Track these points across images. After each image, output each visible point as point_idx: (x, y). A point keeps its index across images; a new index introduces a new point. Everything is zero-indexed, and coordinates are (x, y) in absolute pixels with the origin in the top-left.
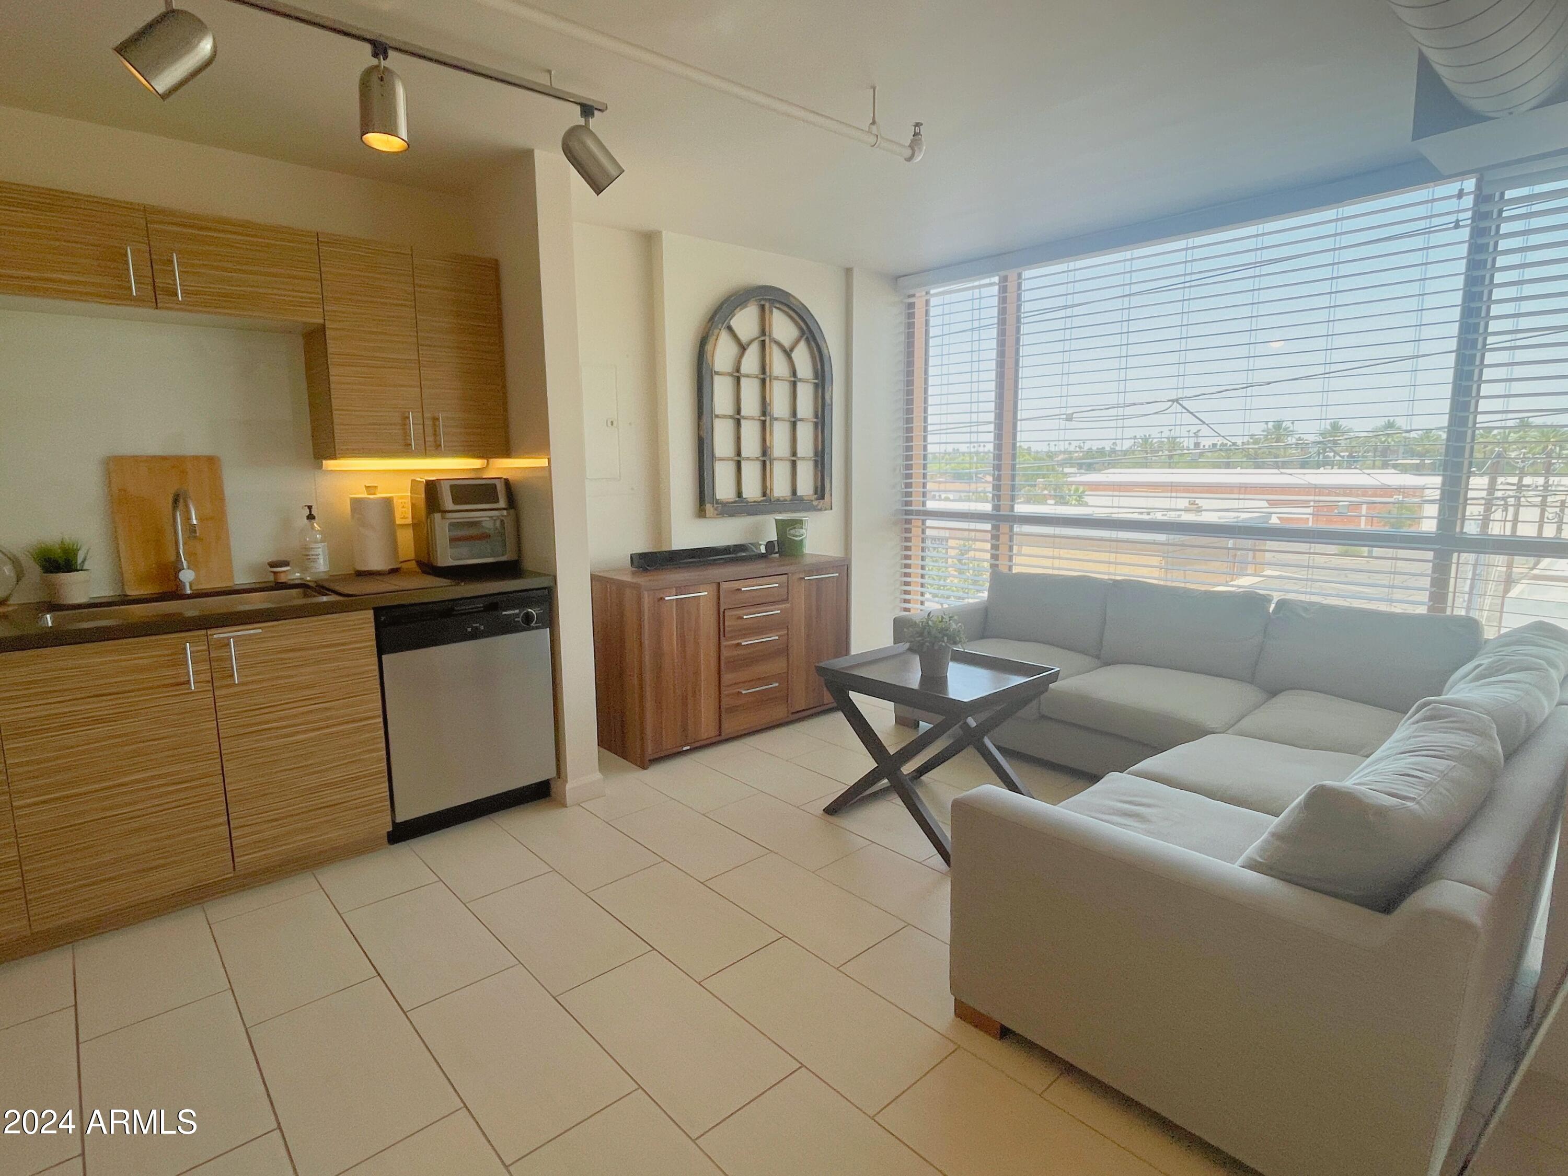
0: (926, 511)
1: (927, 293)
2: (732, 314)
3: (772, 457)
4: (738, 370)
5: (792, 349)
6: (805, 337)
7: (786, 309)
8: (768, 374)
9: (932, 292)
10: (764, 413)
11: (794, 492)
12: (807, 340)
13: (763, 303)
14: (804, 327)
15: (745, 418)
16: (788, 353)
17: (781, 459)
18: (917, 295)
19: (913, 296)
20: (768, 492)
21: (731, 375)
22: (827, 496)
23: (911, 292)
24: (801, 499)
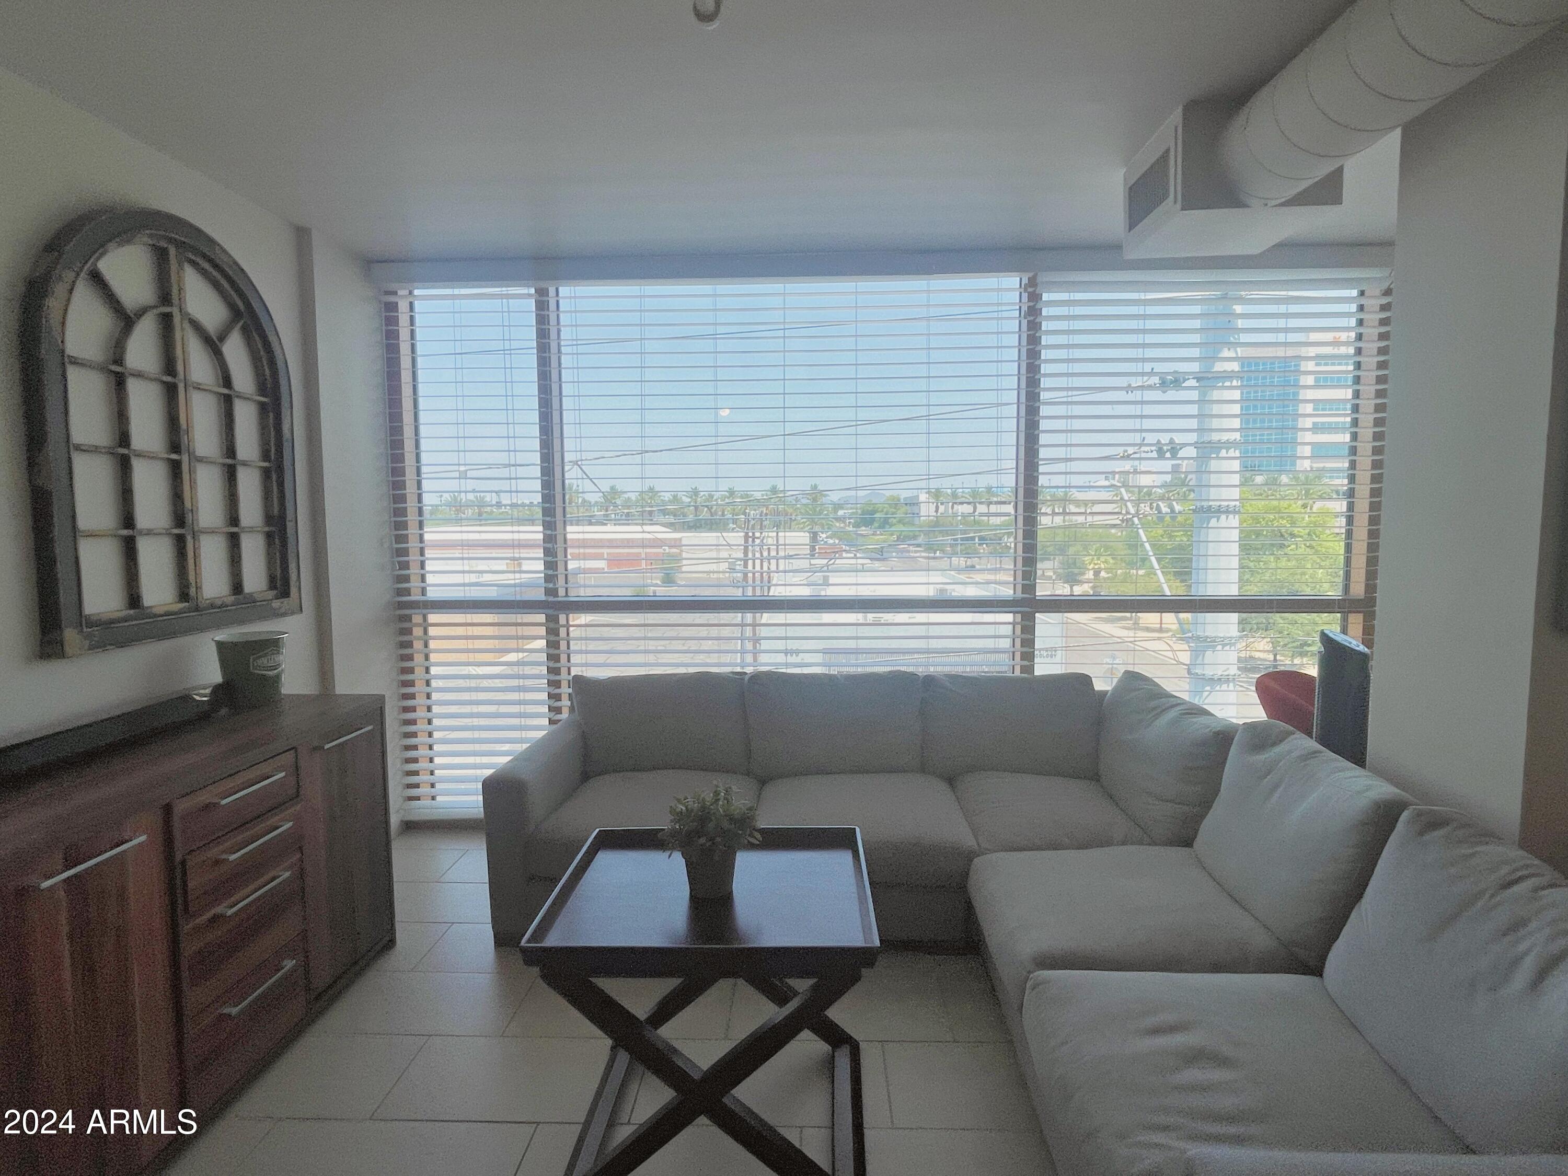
0: (427, 601)
1: (411, 293)
2: (100, 247)
3: (196, 529)
4: (119, 360)
5: (222, 338)
6: (241, 324)
7: (206, 266)
8: (181, 375)
9: (416, 292)
10: (175, 447)
11: (237, 587)
12: (245, 331)
13: (163, 244)
14: (241, 306)
15: (139, 455)
16: (213, 345)
17: (212, 532)
18: (400, 293)
19: (395, 293)
20: (192, 591)
21: (102, 368)
22: (294, 590)
23: (392, 286)
24: (251, 600)
